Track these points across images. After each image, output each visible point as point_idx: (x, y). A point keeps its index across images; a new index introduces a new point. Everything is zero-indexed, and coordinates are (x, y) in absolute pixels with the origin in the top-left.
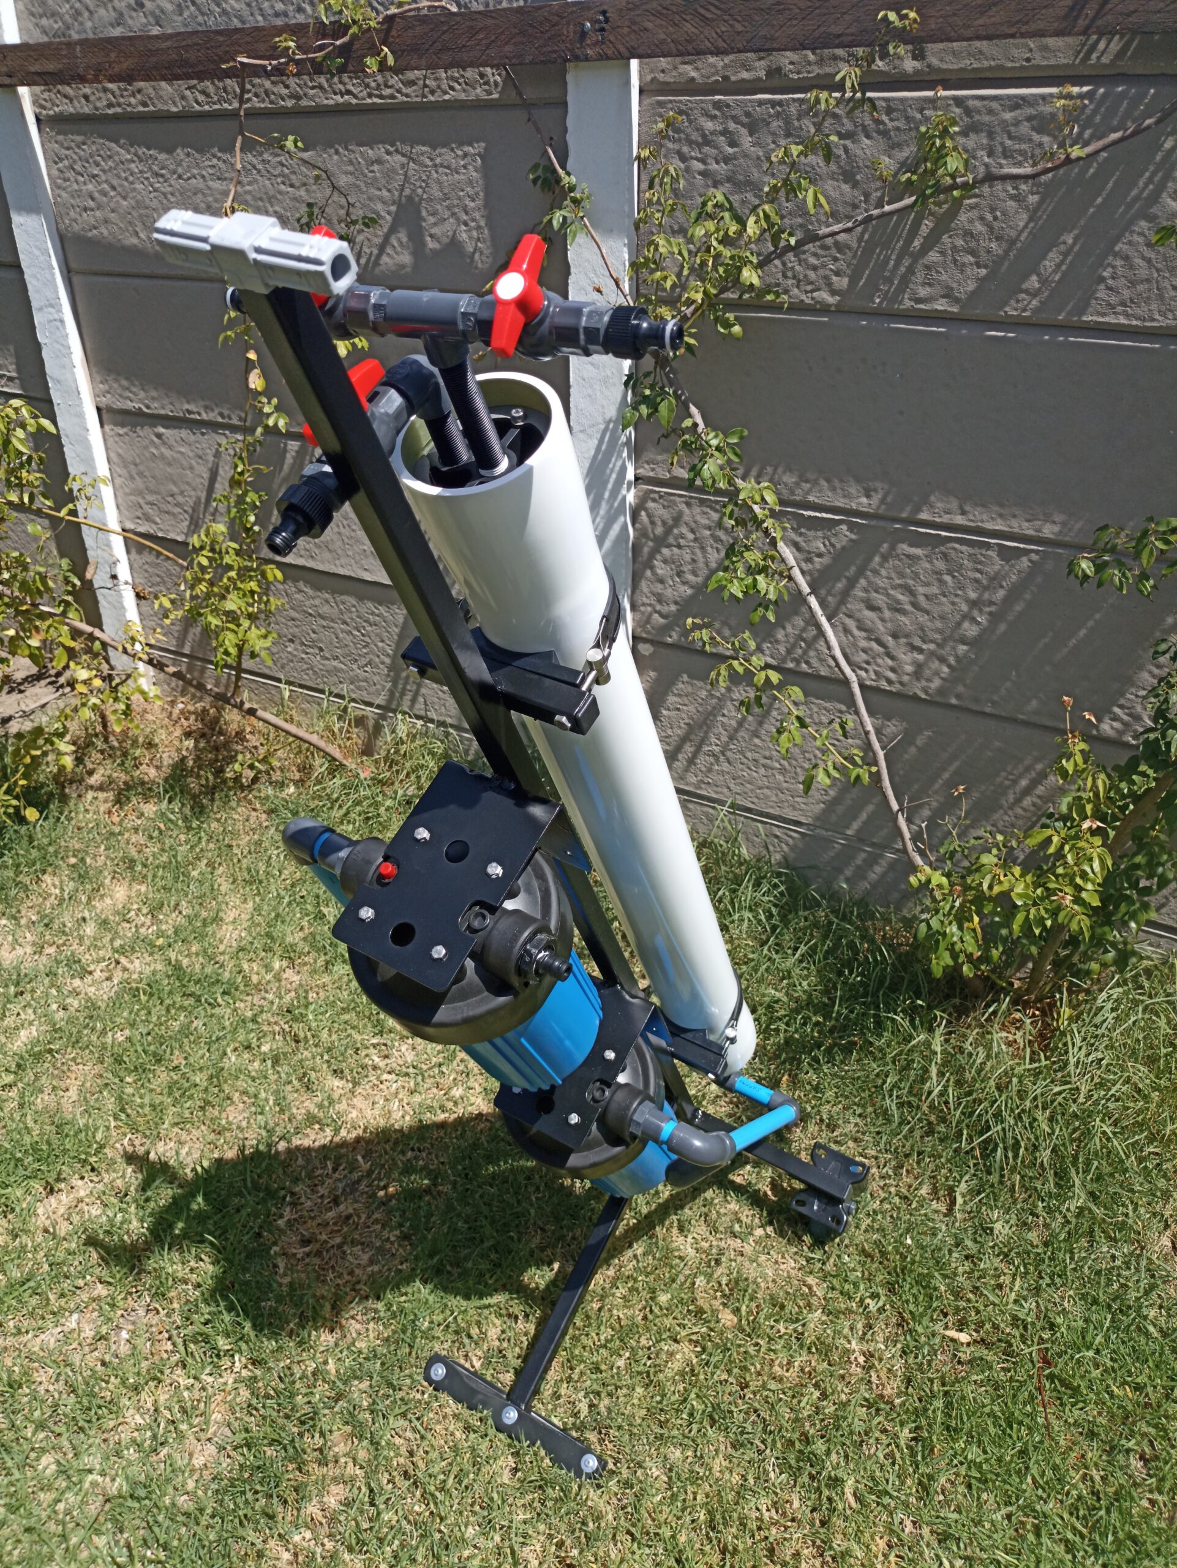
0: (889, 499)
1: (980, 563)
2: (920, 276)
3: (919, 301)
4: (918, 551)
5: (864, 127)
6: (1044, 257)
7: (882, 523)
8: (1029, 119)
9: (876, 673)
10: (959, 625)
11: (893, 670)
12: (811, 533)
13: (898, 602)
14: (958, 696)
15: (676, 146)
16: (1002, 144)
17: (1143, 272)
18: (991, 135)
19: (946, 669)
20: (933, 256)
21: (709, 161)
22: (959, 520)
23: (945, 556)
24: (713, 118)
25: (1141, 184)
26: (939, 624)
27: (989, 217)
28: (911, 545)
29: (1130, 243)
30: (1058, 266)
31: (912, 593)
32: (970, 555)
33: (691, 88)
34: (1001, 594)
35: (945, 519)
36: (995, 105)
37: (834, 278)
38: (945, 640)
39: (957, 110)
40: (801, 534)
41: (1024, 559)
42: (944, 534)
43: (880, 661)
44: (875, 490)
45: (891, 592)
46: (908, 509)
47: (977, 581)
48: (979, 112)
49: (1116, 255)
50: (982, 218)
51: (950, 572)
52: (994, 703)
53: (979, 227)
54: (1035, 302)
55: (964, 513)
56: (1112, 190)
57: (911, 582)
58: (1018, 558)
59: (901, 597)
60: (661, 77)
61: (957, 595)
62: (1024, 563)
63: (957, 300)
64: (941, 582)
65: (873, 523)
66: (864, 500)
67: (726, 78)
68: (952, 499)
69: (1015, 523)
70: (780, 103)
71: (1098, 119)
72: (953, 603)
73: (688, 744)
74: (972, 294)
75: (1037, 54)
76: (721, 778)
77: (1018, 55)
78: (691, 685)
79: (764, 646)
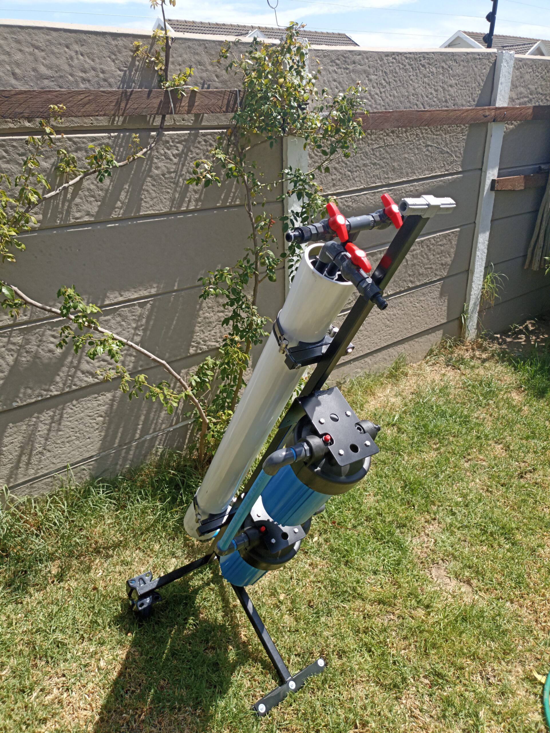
1: (133, 312)
2: (74, 209)
3: (77, 218)
5: (30, 151)
6: (120, 194)
14: (141, 366)
17: (154, 195)
19: (133, 358)
20: (77, 200)
22: (121, 299)
23: (120, 315)
25: (144, 165)
27: (95, 182)
28: (105, 316)
29: (147, 186)
30: (126, 197)
32: (129, 311)
34: (144, 320)
35: (116, 300)
36: (84, 140)
39: (70, 142)
42: (117, 306)
46: (100, 302)
47: (134, 319)
48: (79, 143)
49: (144, 190)
51: (123, 320)
53: (92, 187)
54: (122, 211)
55: (121, 296)
58: (146, 305)
61: (129, 328)
63: (93, 216)
64: (121, 325)
68: (116, 292)
69: (141, 293)
71: (124, 144)
72: (128, 332)
73: (24, 456)
74: (98, 212)
75: (95, 122)
76: (48, 461)
77: (87, 122)
78: (16, 427)
79: (52, 388)
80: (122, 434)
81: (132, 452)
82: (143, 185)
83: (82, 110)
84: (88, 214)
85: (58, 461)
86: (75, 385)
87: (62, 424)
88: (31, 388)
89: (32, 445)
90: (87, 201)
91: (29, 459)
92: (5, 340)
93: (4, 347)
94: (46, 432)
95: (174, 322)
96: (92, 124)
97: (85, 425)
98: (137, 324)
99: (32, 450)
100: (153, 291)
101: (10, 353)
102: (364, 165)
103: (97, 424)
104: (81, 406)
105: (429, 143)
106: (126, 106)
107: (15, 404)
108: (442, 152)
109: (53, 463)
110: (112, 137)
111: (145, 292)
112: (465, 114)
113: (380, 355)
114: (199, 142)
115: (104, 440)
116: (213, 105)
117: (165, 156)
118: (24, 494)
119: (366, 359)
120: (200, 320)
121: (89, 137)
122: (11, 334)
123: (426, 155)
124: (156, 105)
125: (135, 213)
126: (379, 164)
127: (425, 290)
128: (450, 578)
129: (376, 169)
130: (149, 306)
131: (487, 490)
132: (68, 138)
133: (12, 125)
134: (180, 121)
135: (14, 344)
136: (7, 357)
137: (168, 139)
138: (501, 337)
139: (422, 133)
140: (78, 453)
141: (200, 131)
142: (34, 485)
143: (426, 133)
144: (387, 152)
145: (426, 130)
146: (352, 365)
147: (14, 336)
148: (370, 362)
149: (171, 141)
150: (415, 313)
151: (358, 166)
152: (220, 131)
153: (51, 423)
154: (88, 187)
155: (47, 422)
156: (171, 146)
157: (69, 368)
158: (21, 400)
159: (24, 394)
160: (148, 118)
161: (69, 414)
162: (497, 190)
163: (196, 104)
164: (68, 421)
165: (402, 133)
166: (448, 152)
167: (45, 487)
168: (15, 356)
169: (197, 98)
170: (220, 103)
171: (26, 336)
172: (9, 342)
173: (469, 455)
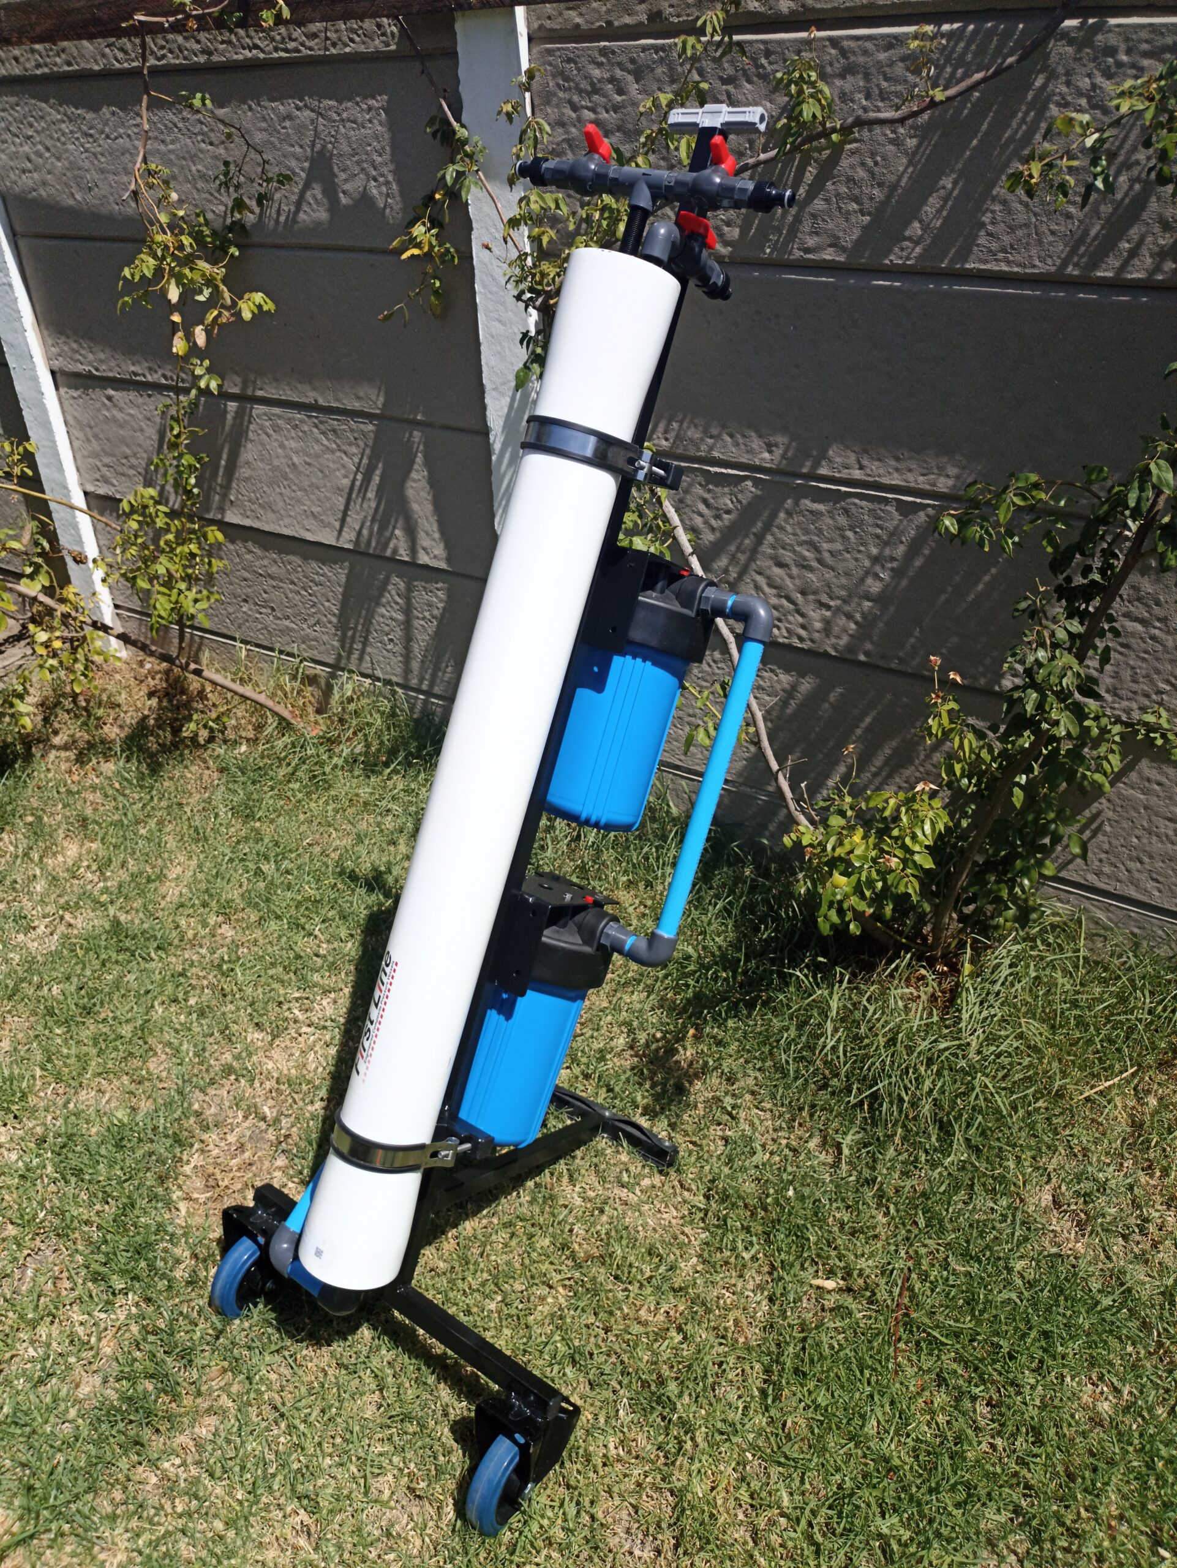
0: (789, 454)
1: (880, 518)
2: (806, 226)
3: (807, 250)
4: (821, 507)
5: (744, 71)
6: (924, 202)
7: (784, 479)
8: (903, 59)
9: (788, 630)
10: (862, 580)
11: (803, 627)
12: (719, 490)
13: (804, 558)
14: (866, 654)
15: (567, 96)
16: (878, 86)
17: (1021, 217)
18: (867, 77)
19: (853, 626)
20: (818, 204)
21: (599, 110)
22: (857, 474)
23: (846, 511)
24: (599, 65)
25: (1014, 124)
26: (844, 581)
27: (870, 162)
28: (814, 501)
31: (817, 549)
32: (870, 510)
33: (577, 35)
34: (900, 550)
35: (844, 474)
36: (869, 45)
37: (726, 229)
38: (850, 596)
39: (833, 51)
40: (709, 491)
41: (922, 514)
42: (844, 489)
43: (791, 618)
44: (776, 445)
45: (798, 549)
46: (808, 464)
47: (878, 536)
48: (854, 53)
49: (994, 199)
50: (863, 164)
51: (852, 528)
52: (900, 659)
53: (861, 173)
54: (918, 250)
56: (986, 133)
57: (816, 538)
58: (915, 513)
59: (807, 554)
60: (548, 24)
61: (859, 551)
62: (922, 517)
63: (844, 249)
64: (844, 537)
65: (778, 478)
66: (766, 455)
67: (609, 23)
68: (849, 453)
69: (910, 477)
70: (662, 48)
71: (969, 57)
72: (857, 560)
74: (857, 243)
84: (835, 243)
90: (840, 208)
95: (980, 587)
98: (882, 551)
100: (944, 485)
110: (944, 35)
111: (921, 478)
121: (883, 36)
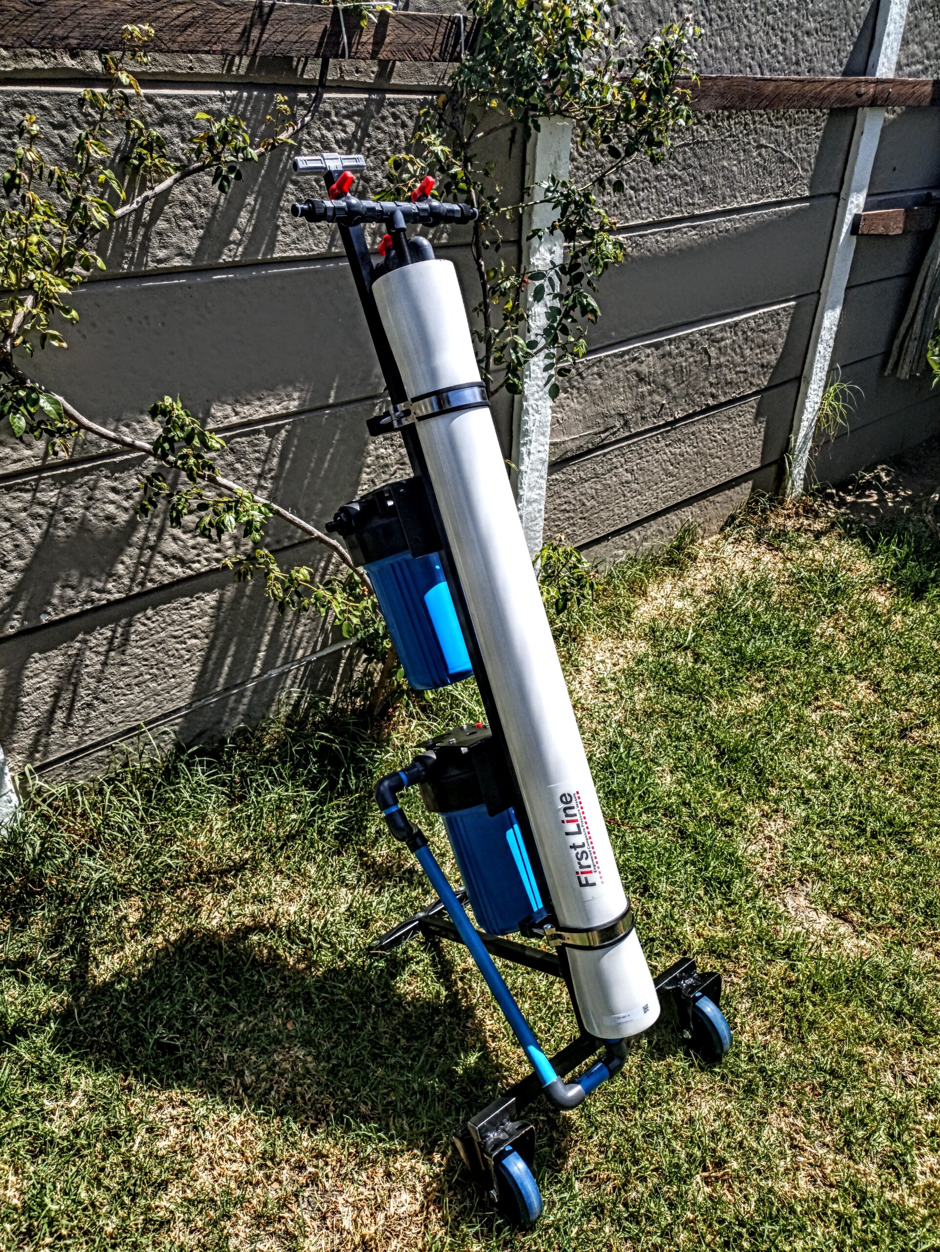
1: (256, 445)
2: (155, 242)
3: (160, 261)
5: (74, 119)
6: (238, 215)
11: (218, 551)
12: (124, 475)
16: (189, 132)
18: (180, 126)
20: (161, 225)
22: (235, 420)
27: (194, 189)
30: (249, 221)
32: (249, 442)
34: (275, 461)
35: (226, 423)
39: (150, 106)
42: (228, 434)
47: (258, 459)
50: (190, 191)
51: (238, 461)
53: (190, 198)
54: (240, 249)
55: (237, 414)
56: (269, 166)
58: (278, 432)
63: (189, 256)
68: (226, 407)
69: (271, 408)
73: (59, 712)
74: (198, 250)
75: (197, 65)
76: (101, 720)
77: (183, 63)
78: (46, 659)
79: (109, 586)
80: (231, 669)
81: (245, 700)
82: (279, 200)
83: (180, 39)
84: (181, 253)
85: (120, 718)
86: (151, 580)
87: (128, 652)
88: (73, 588)
89: (75, 692)
90: (179, 226)
91: (69, 717)
92: (28, 496)
93: (25, 510)
94: (99, 667)
95: (326, 465)
96: (191, 68)
97: (166, 653)
98: (263, 468)
99: (73, 701)
100: (293, 406)
101: (35, 522)
102: (658, 178)
103: (189, 651)
104: (161, 619)
105: (763, 142)
106: (261, 34)
107: (44, 619)
108: (782, 160)
109: (112, 723)
110: (229, 99)
111: (278, 407)
112: (828, 89)
113: (654, 526)
114: (384, 119)
115: (200, 678)
116: (418, 44)
117: (322, 143)
118: (59, 779)
119: (632, 533)
120: (369, 460)
121: (186, 96)
122: (37, 485)
123: (757, 164)
124: (316, 38)
125: (265, 254)
126: (680, 178)
127: (732, 411)
128: (815, 910)
129: (676, 187)
130: (283, 434)
131: (854, 759)
132: (146, 96)
133: (38, 63)
134: (351, 74)
135: (43, 504)
136: (30, 529)
137: (327, 107)
138: (837, 495)
139: (754, 123)
140: (154, 704)
141: (388, 96)
142: (77, 764)
143: (761, 122)
144: (695, 155)
145: (761, 116)
146: (610, 543)
147: (43, 490)
148: (637, 537)
149: (333, 113)
150: (713, 451)
151: (646, 180)
152: (421, 97)
153: (108, 651)
154: (181, 198)
155: (100, 649)
156: (333, 123)
157: (141, 549)
158: (55, 610)
159: (61, 597)
160: (295, 63)
161: (140, 633)
162: (862, 235)
163: (387, 40)
164: (138, 647)
165: (722, 121)
166: (790, 160)
167: (96, 765)
168: (45, 527)
169: (389, 28)
170: (430, 40)
171: (65, 490)
172: (34, 501)
173: (816, 699)
